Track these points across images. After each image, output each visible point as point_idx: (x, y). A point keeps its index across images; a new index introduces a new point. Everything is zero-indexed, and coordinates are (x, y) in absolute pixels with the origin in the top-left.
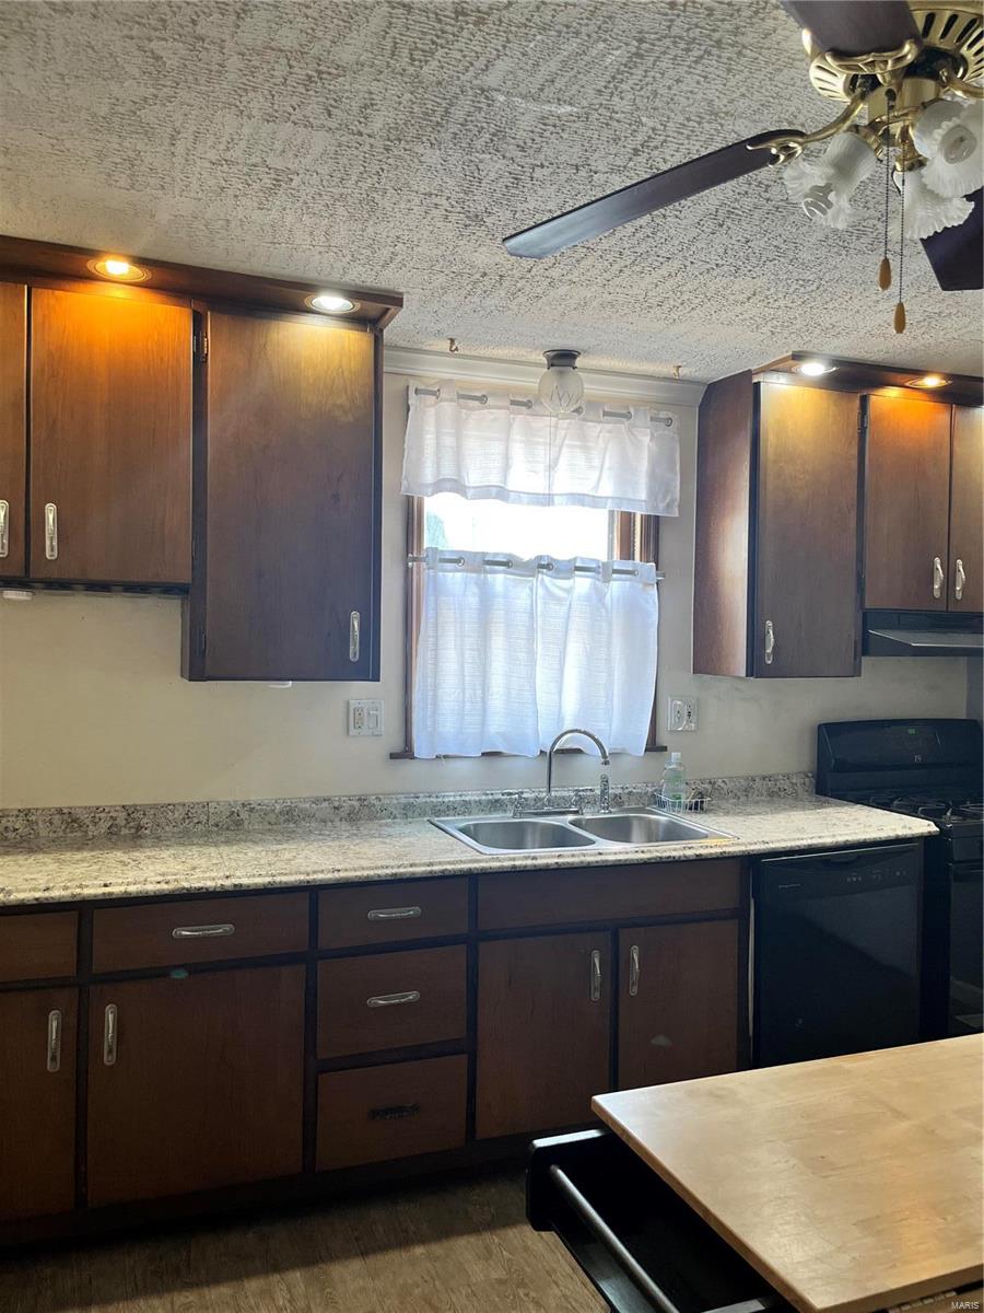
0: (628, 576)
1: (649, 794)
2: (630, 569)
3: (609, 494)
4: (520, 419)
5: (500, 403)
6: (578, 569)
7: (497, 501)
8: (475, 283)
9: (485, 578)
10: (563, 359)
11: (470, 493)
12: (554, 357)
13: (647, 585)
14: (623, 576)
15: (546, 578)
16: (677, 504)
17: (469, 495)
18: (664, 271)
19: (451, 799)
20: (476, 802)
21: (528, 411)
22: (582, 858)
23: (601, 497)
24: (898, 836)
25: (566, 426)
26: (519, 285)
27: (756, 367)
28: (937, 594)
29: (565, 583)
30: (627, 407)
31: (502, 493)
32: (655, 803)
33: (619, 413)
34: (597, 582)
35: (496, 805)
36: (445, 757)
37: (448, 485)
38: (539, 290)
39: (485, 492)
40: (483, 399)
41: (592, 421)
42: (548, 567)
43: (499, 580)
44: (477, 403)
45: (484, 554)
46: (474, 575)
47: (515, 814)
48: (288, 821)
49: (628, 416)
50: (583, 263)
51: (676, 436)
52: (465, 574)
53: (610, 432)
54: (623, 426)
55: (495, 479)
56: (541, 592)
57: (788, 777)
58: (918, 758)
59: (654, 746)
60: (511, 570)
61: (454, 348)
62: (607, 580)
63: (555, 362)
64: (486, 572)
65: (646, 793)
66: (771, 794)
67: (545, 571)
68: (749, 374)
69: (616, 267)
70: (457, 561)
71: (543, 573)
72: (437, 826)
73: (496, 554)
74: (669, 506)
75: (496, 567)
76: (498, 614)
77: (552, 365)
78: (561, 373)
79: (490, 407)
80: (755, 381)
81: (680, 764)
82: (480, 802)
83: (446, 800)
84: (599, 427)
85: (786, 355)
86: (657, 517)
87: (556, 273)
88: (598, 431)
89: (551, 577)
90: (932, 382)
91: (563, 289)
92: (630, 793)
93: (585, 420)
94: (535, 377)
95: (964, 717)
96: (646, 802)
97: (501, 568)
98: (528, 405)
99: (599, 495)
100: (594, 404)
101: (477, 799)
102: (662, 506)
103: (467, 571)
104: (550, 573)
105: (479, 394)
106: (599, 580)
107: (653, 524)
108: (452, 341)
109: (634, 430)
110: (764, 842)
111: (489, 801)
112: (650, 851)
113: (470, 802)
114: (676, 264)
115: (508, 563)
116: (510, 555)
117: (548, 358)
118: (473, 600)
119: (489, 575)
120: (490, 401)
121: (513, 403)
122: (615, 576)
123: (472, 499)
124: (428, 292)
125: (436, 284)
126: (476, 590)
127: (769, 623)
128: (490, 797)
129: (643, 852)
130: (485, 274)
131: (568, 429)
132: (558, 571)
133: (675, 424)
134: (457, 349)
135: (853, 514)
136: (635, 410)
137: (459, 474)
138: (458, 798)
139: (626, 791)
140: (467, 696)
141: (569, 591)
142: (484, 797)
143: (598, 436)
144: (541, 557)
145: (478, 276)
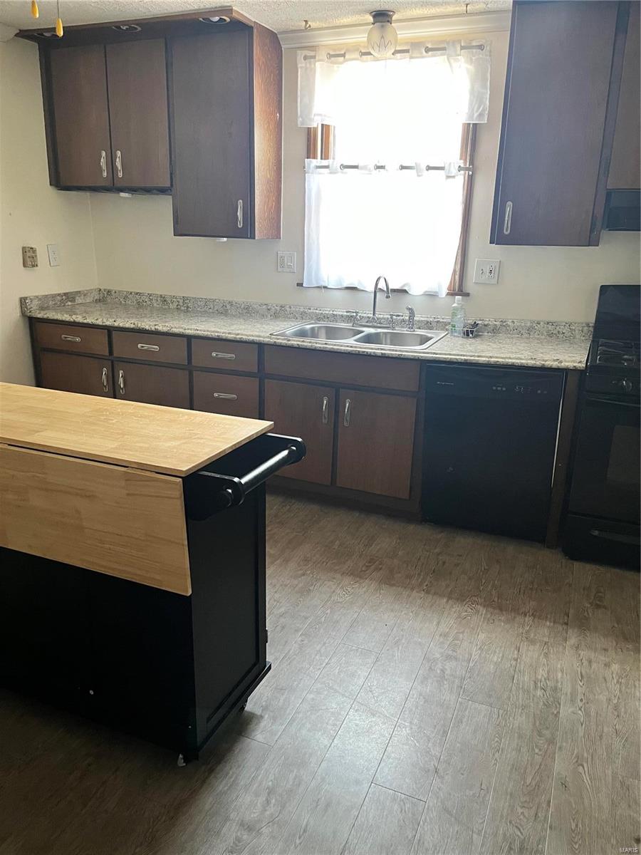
5: (354, 56)
10: (382, 16)
12: (376, 16)
16: (487, 112)
36: (325, 288)
40: (343, 55)
48: (247, 312)
49: (444, 49)
51: (488, 57)
57: (569, 325)
59: (460, 292)
61: (307, 26)
66: (551, 335)
74: (481, 115)
77: (378, 22)
78: (382, 26)
79: (350, 60)
81: (461, 304)
83: (324, 312)
86: (475, 124)
98: (370, 54)
100: (416, 45)
101: (342, 314)
102: (477, 115)
105: (341, 52)
107: (472, 129)
108: (306, 21)
109: (451, 59)
113: (337, 315)
117: (373, 17)
120: (348, 56)
121: (362, 54)
127: (510, 203)
134: (310, 26)
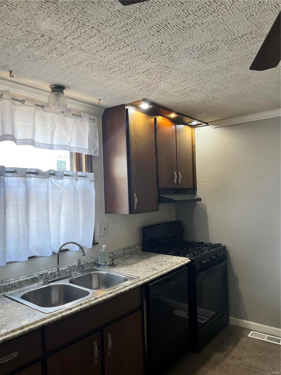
0: (84, 178)
1: (93, 262)
2: (84, 175)
3: (74, 146)
4: (39, 112)
5: (31, 104)
6: (65, 175)
7: (31, 146)
8: (36, 40)
9: (27, 180)
10: (58, 89)
11: (18, 142)
12: (55, 88)
13: (91, 181)
14: (82, 178)
15: (52, 179)
16: (98, 151)
17: (17, 143)
18: (121, 52)
19: (13, 282)
20: (25, 281)
21: (42, 109)
22: (90, 303)
23: (72, 147)
24: (182, 265)
25: (57, 117)
26: (56, 46)
27: (126, 103)
28: (175, 182)
29: (60, 181)
30: (80, 113)
31: (32, 143)
32: (96, 265)
33: (77, 115)
34: (73, 181)
35: (34, 280)
36: (10, 263)
37: (9, 137)
38: (64, 51)
39: (25, 142)
40: (22, 101)
41: (68, 117)
42: (53, 174)
43: (33, 180)
44: (20, 103)
45: (26, 169)
46: (23, 178)
47: (44, 283)
49: (81, 116)
50: (92, 39)
51: (96, 126)
52: (18, 178)
53: (74, 122)
54: (78, 120)
55: (29, 137)
56: (50, 185)
57: (134, 246)
58: (169, 235)
59: (95, 243)
60: (38, 176)
61: (12, 75)
62: (77, 180)
63: (56, 90)
64: (27, 177)
65: (92, 262)
67: (52, 176)
68: (124, 105)
69: (105, 45)
70: (14, 172)
71: (51, 177)
72: (10, 298)
73: (31, 169)
74: (95, 152)
75: (31, 175)
76: (33, 195)
77: (54, 91)
78: (58, 95)
79: (26, 105)
80: (126, 108)
81: (106, 249)
82: (27, 280)
83: (11, 283)
84: (70, 119)
85: (141, 99)
86: (91, 156)
87: (76, 42)
88: (70, 120)
89: (55, 179)
90: (173, 115)
91: (76, 52)
92: (87, 263)
93: (65, 116)
94: (46, 97)
95: (175, 220)
96: (92, 266)
97: (34, 175)
98: (42, 107)
99: (71, 146)
100: (69, 110)
101: (25, 279)
102: (93, 151)
103: (19, 177)
104: (54, 177)
105: (21, 99)
106: (73, 180)
107: (89, 158)
108: (11, 72)
109: (83, 122)
110: (148, 277)
111: (31, 279)
112: (113, 292)
113: (22, 282)
114: (129, 49)
115: (37, 173)
116: (37, 169)
117: (52, 88)
118: (22, 190)
119: (28, 179)
120: (26, 103)
121: (36, 105)
122: (79, 178)
123: (18, 145)
124: (9, 41)
125: (15, 37)
126: (24, 185)
127: (135, 194)
128: (31, 277)
129: (111, 293)
130: (43, 35)
131: (57, 119)
132: (58, 176)
133: (96, 121)
135: (155, 157)
136: (83, 114)
137: (14, 134)
138: (16, 281)
139: (85, 263)
140: (21, 233)
141: (62, 184)
142: (28, 278)
143: (70, 123)
144: (50, 170)
145: (39, 36)
